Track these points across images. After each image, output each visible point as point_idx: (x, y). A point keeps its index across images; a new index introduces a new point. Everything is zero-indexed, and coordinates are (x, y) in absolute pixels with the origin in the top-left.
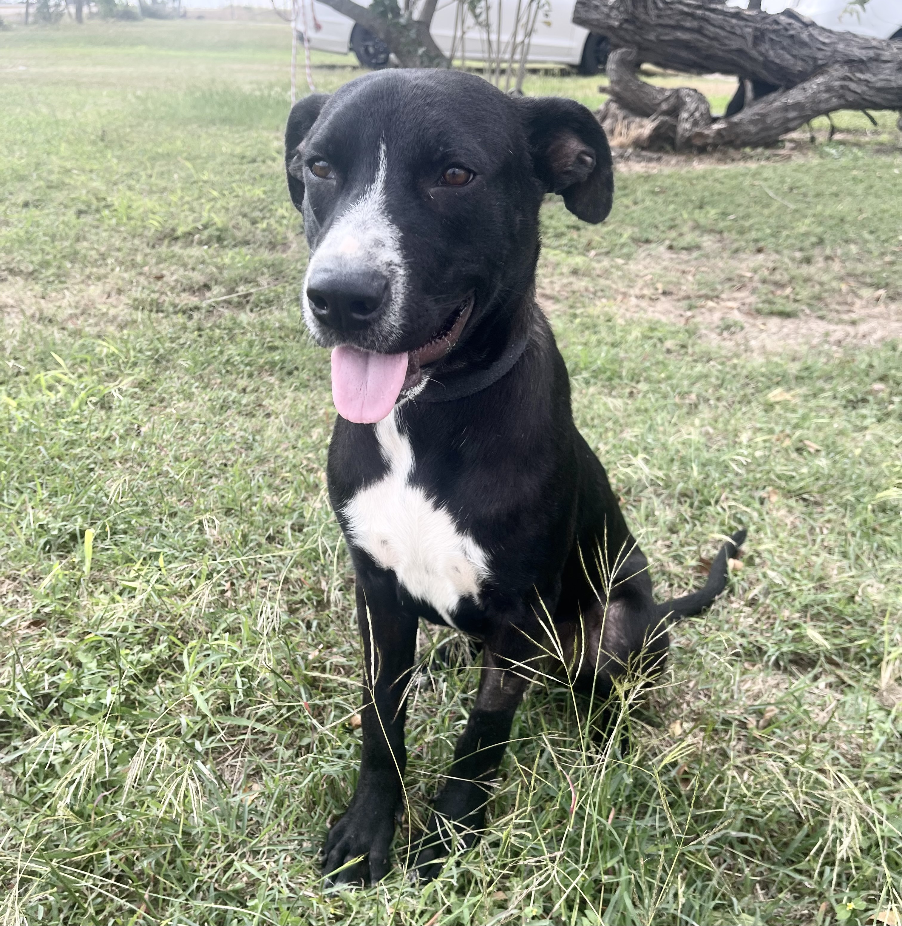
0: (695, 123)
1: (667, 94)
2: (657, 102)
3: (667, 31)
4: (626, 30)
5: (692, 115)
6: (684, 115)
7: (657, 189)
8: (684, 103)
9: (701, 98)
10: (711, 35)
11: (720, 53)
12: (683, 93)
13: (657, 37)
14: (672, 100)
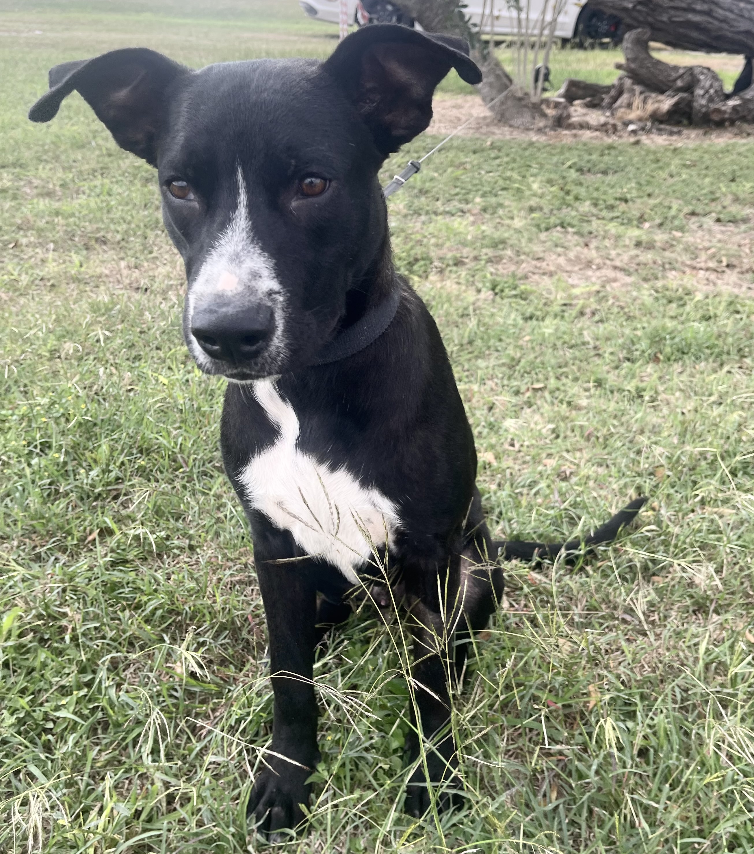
0: (711, 100)
1: (681, 71)
2: (671, 78)
3: (679, 13)
4: (639, 11)
5: (707, 92)
6: (699, 92)
7: (688, 163)
8: (699, 81)
9: (715, 77)
10: (721, 18)
11: (729, 35)
12: (697, 71)
13: (670, 18)
14: (687, 78)
